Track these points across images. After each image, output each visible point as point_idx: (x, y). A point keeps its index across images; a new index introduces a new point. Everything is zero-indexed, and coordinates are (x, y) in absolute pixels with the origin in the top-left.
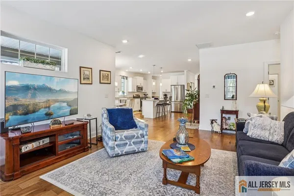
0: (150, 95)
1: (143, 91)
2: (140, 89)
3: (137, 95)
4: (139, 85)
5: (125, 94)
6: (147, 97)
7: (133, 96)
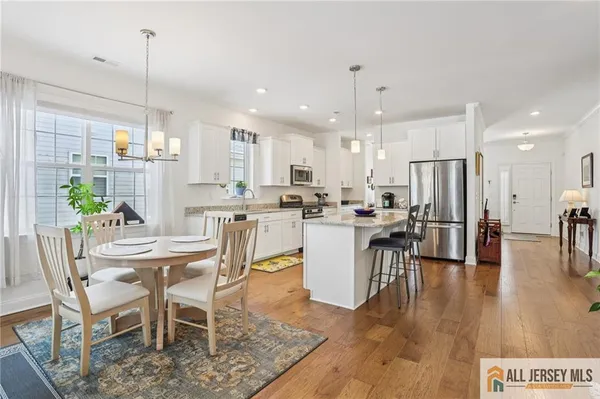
0: (336, 197)
1: (314, 184)
2: (300, 175)
3: (292, 197)
4: (298, 163)
5: (248, 195)
6: (326, 205)
7: (277, 201)
